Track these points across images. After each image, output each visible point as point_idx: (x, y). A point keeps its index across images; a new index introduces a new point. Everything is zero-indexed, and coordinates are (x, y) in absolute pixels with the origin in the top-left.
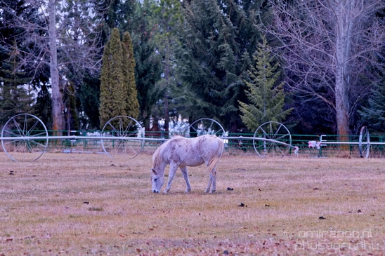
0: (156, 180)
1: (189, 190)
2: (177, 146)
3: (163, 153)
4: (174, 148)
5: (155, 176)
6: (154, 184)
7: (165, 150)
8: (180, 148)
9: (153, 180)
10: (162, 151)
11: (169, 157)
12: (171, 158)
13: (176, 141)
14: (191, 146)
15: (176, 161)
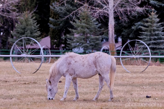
0: (50, 90)
1: (77, 98)
2: (73, 62)
3: (59, 67)
4: (69, 64)
5: (49, 87)
6: (49, 93)
7: (62, 65)
8: (76, 64)
9: (48, 90)
10: (58, 66)
11: (65, 70)
12: (67, 71)
13: (71, 57)
14: (88, 61)
15: (71, 75)
